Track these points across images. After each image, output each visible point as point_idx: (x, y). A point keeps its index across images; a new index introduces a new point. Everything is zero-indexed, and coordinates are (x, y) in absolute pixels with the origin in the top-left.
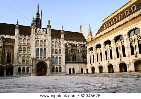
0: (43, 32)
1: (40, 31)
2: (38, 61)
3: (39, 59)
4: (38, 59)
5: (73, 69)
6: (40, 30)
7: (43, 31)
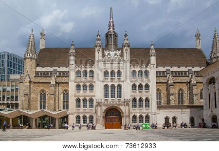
0: (116, 56)
1: (109, 54)
2: (107, 106)
3: (109, 103)
4: (107, 102)
5: (174, 119)
6: (111, 52)
7: (116, 54)
